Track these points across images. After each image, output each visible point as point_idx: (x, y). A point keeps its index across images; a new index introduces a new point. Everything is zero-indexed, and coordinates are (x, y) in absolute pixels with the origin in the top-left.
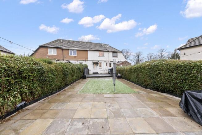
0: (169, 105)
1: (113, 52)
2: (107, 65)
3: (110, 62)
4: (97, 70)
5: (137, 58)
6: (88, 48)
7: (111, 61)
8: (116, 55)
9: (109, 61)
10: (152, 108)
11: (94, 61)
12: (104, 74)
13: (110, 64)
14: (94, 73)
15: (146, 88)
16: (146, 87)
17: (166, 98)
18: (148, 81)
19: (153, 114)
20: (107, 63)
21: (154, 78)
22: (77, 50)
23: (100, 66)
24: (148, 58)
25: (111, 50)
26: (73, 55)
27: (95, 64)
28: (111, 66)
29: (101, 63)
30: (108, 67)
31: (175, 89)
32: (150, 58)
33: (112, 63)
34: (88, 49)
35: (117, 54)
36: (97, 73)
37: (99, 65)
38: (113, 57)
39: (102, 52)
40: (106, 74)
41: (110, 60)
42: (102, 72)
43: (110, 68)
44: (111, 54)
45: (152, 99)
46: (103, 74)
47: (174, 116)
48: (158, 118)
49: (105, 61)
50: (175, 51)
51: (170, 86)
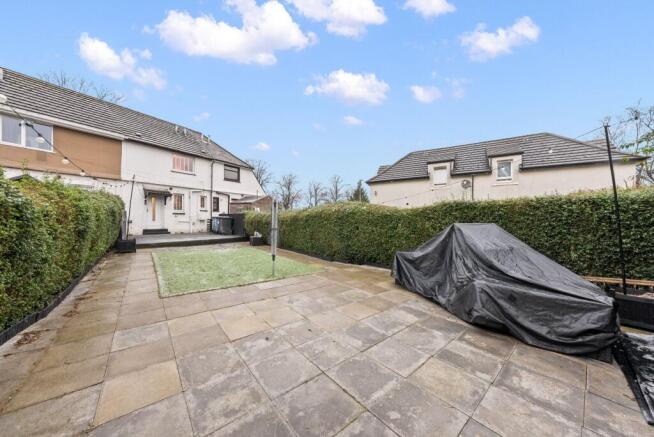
0: (377, 280)
1: (227, 164)
2: (203, 206)
3: (214, 195)
4: (163, 219)
5: (285, 189)
6: (123, 131)
7: (218, 193)
8: (236, 174)
9: (211, 191)
10: (360, 288)
11: (149, 187)
12: (194, 234)
13: (216, 202)
14: (146, 232)
15: (332, 260)
16: (331, 258)
17: (370, 272)
18: (337, 245)
19: (365, 295)
20: (203, 199)
21: (348, 238)
22: (57, 127)
23: (179, 205)
24: (311, 193)
25: (217, 155)
26: (28, 143)
27: (157, 195)
28: (217, 210)
29: (180, 197)
30: (206, 211)
31: (378, 255)
32: (313, 193)
33: (220, 197)
34: (123, 137)
35: (239, 172)
36: (164, 232)
37: (171, 202)
38: (226, 179)
39: (187, 160)
40: (201, 233)
41: (215, 189)
42: (185, 228)
43: (216, 214)
44: (219, 170)
45: (352, 276)
46: (189, 234)
47: (386, 291)
48: (374, 298)
49: (197, 192)
50: (360, 184)
51: (372, 251)
